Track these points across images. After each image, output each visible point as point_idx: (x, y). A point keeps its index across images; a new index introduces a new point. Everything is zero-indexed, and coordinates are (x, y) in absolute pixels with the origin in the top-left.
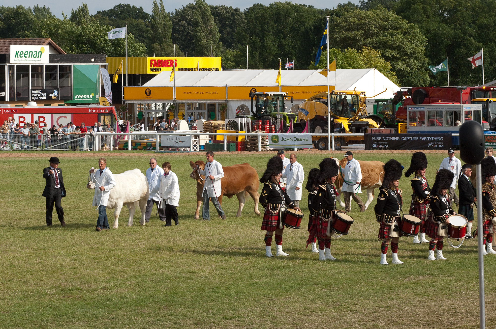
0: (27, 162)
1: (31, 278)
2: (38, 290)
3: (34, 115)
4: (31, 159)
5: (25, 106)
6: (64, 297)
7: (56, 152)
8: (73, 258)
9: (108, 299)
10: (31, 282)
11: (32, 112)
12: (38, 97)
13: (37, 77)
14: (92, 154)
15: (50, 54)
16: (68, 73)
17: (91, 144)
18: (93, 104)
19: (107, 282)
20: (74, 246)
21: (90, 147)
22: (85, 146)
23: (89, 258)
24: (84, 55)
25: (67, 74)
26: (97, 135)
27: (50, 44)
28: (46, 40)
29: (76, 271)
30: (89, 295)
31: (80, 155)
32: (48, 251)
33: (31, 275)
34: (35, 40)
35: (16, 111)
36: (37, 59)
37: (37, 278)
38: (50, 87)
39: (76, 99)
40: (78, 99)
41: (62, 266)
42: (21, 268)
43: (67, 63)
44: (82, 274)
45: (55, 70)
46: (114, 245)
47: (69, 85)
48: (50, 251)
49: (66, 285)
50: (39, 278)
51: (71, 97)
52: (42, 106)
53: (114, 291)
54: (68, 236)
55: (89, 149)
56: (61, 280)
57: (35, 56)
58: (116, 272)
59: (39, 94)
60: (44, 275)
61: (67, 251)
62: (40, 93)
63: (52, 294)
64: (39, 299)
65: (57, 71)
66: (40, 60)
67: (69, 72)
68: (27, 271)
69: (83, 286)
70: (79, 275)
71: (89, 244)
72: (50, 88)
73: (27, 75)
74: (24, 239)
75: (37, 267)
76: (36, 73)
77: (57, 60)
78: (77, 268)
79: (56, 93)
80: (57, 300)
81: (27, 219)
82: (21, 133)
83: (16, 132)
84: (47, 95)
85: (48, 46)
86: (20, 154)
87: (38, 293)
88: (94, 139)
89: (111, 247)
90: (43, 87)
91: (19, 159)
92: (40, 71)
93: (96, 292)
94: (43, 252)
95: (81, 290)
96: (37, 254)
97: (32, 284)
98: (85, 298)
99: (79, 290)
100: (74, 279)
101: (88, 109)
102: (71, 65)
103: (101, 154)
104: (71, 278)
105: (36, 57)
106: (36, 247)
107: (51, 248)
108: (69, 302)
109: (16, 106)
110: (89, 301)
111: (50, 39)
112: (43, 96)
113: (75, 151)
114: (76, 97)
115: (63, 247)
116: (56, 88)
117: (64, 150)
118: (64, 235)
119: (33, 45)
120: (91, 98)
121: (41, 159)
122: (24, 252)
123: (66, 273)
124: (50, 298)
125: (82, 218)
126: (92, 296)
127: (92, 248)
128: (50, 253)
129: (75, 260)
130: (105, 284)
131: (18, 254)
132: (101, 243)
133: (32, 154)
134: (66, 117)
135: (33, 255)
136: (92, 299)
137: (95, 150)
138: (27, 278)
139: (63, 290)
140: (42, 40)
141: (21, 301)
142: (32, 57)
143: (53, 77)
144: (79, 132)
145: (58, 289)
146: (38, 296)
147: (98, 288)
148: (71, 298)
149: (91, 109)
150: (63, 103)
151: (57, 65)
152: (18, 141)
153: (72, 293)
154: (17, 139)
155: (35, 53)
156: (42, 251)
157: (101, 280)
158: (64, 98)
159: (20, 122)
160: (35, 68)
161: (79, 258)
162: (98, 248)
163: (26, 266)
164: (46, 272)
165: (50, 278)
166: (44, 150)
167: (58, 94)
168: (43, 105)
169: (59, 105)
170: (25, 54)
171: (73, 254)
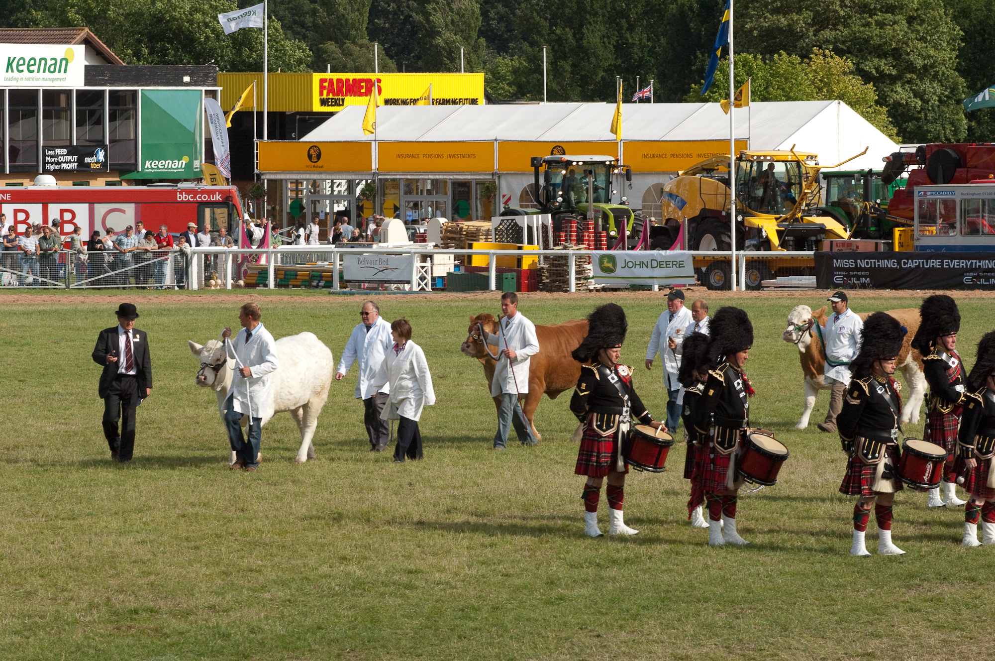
0: (33, 316)
1: (41, 585)
2: (57, 611)
3: (50, 205)
4: (42, 308)
5: (28, 185)
6: (118, 629)
7: (102, 291)
8: (139, 537)
9: (219, 634)
10: (42, 593)
11: (45, 198)
12: (58, 163)
13: (58, 117)
14: (184, 297)
15: (87, 64)
16: (129, 109)
17: (182, 274)
18: (186, 180)
19: (216, 593)
20: (140, 511)
21: (180, 281)
22: (169, 279)
23: (176, 537)
24: (167, 68)
25: (126, 111)
26: (195, 253)
27: (86, 42)
28: (78, 32)
29: (145, 569)
30: (175, 624)
31: (155, 300)
32: (82, 522)
33: (42, 576)
34: (52, 33)
35: (8, 197)
36: (56, 75)
37: (55, 585)
38: (87, 141)
39: (148, 169)
40: (152, 168)
41: (113, 556)
42: (17, 560)
43: (126, 85)
44: (160, 576)
45: (99, 103)
46: (233, 509)
47: (132, 137)
48: (85, 522)
49: (123, 601)
50: (60, 584)
51: (136, 165)
52: (67, 185)
53: (234, 615)
54: (128, 486)
55: (178, 286)
56: (112, 590)
57: (52, 69)
58: (238, 571)
59: (62, 158)
60: (70, 577)
61: (125, 522)
62: (64, 155)
63: (89, 622)
64: (60, 633)
65: (103, 105)
66: (64, 79)
67: (131, 106)
68: (32, 569)
69: (161, 603)
70: (153, 577)
71: (175, 505)
72: (88, 144)
73: (34, 113)
74: (26, 494)
75: (54, 559)
76: (55, 108)
77: (103, 80)
78: (149, 560)
79: (101, 156)
80: (102, 636)
81: (32, 446)
82: (20, 248)
83: (9, 245)
84: (80, 162)
85: (83, 47)
86: (16, 297)
87: (56, 619)
88: (188, 263)
89: (227, 514)
90: (71, 140)
91: (15, 308)
92: (63, 104)
93: (191, 618)
94: (68, 524)
95: (156, 612)
96: (55, 530)
97: (42, 599)
98: (166, 631)
99: (151, 612)
100: (140, 587)
101: (174, 193)
102: (136, 91)
103: (204, 296)
104: (134, 585)
105: (54, 71)
106: (54, 513)
107: (88, 515)
108: (130, 641)
109: (7, 185)
110: (175, 638)
111: (87, 29)
112: (70, 163)
113: (145, 291)
114: (148, 164)
115: (116, 514)
116: (101, 144)
117: (118, 288)
118: (119, 485)
119: (48, 43)
120: (181, 168)
121: (65, 308)
122: (25, 524)
123: (122, 573)
124: (85, 631)
125: (161, 447)
126: (183, 626)
127: (184, 516)
128: (86, 526)
129: (143, 542)
130: (213, 600)
131: (11, 529)
132: (204, 505)
133: (45, 297)
134: (123, 211)
135: (45, 531)
136: (181, 633)
137: (190, 289)
138: (32, 584)
139: (116, 613)
140: (69, 32)
141: (16, 639)
142: (44, 71)
143: (93, 118)
144: (153, 246)
145: (103, 609)
146: (58, 627)
147: (196, 607)
148: (133, 631)
149: (181, 193)
150: (118, 179)
151: (104, 91)
152: (12, 267)
153: (135, 619)
154: (9, 261)
155: (53, 62)
156: (67, 522)
157: (204, 588)
158: (119, 167)
159: (16, 222)
160: (52, 96)
161: (151, 538)
162: (197, 515)
163: (31, 556)
164: (77, 569)
165: (86, 584)
166: (71, 286)
167: (105, 156)
168: (71, 183)
169: (108, 184)
170: (29, 66)
171: (139, 529)
